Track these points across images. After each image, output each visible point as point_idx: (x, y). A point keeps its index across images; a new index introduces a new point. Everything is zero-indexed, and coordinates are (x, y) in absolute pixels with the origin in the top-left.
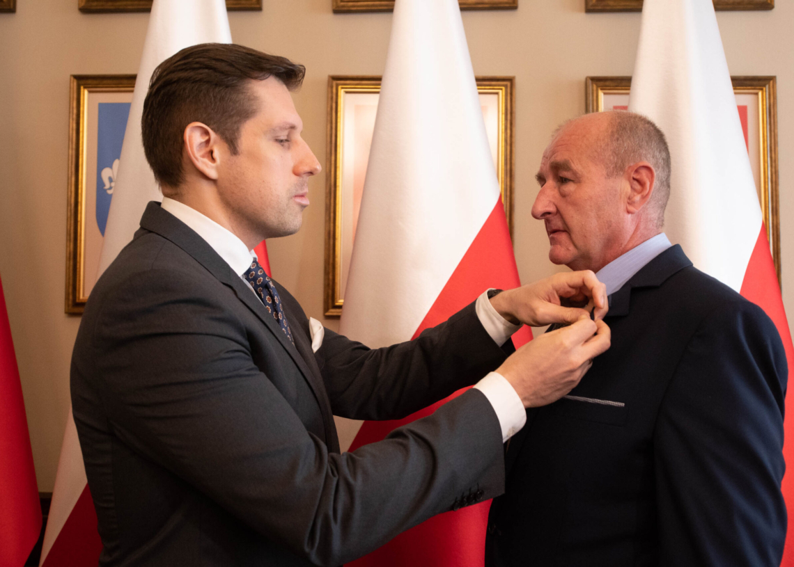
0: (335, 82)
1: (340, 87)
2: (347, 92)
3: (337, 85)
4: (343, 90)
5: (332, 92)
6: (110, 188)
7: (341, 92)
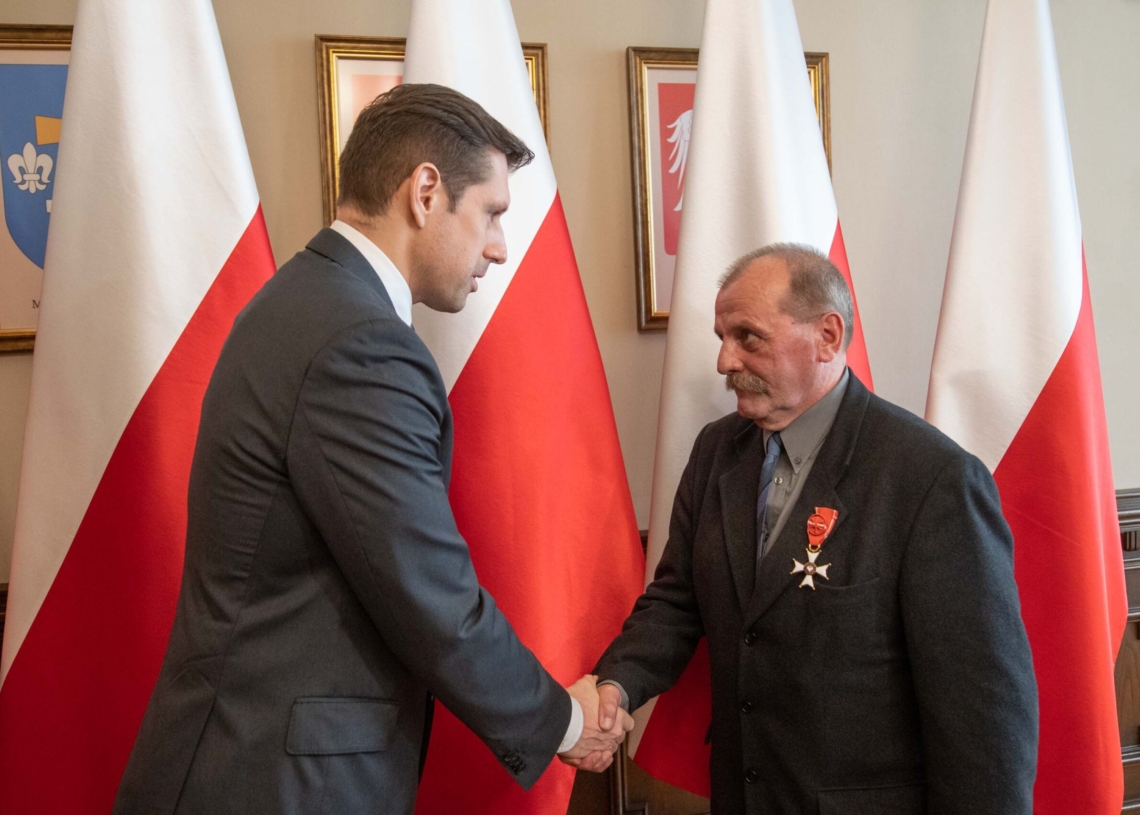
0: (324, 44)
1: (331, 50)
2: (340, 58)
3: (328, 48)
4: (335, 55)
5: (322, 58)
6: (23, 182)
7: (333, 57)
